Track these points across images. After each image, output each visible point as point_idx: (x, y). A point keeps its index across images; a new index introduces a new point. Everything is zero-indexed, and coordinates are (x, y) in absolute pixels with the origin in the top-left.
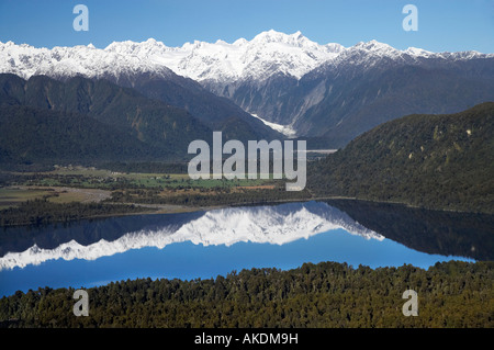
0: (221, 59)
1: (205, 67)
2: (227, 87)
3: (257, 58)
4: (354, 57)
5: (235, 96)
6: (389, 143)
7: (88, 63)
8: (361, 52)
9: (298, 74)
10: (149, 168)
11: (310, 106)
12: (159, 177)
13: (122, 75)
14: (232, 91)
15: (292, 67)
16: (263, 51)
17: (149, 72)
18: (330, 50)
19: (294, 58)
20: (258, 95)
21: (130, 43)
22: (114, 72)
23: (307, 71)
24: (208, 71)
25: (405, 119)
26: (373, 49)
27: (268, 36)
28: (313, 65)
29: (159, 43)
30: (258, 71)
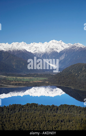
0: (39, 47)
1: (35, 49)
2: (40, 55)
3: (48, 47)
4: (73, 47)
5: (42, 57)
6: (72, 71)
7: (5, 47)
8: (75, 46)
10: (13, 75)
11: (61, 60)
12: (14, 78)
13: (13, 51)
14: (41, 55)
15: (57, 49)
16: (50, 45)
17: (20, 50)
18: (68, 45)
19: (58, 47)
20: (48, 57)
21: (17, 43)
22: (11, 50)
23: (61, 51)
24: (36, 50)
25: (77, 64)
26: (78, 45)
27: (53, 41)
28: (63, 49)
29: (25, 43)
30: (49, 51)
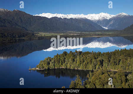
0: (94, 17)
2: (95, 21)
3: (101, 16)
8: (120, 14)
9: (108, 19)
11: (111, 24)
15: (107, 18)
19: (107, 16)
20: (101, 22)
26: (123, 14)
28: (111, 17)
30: (101, 18)
